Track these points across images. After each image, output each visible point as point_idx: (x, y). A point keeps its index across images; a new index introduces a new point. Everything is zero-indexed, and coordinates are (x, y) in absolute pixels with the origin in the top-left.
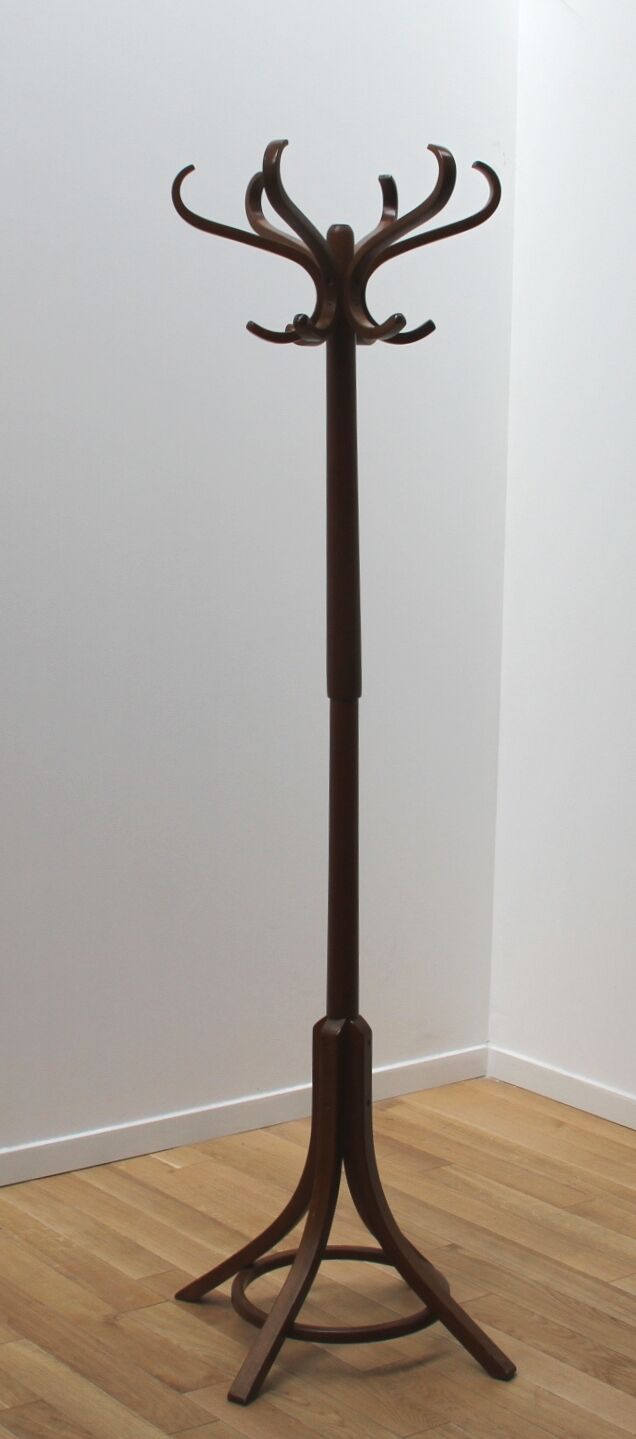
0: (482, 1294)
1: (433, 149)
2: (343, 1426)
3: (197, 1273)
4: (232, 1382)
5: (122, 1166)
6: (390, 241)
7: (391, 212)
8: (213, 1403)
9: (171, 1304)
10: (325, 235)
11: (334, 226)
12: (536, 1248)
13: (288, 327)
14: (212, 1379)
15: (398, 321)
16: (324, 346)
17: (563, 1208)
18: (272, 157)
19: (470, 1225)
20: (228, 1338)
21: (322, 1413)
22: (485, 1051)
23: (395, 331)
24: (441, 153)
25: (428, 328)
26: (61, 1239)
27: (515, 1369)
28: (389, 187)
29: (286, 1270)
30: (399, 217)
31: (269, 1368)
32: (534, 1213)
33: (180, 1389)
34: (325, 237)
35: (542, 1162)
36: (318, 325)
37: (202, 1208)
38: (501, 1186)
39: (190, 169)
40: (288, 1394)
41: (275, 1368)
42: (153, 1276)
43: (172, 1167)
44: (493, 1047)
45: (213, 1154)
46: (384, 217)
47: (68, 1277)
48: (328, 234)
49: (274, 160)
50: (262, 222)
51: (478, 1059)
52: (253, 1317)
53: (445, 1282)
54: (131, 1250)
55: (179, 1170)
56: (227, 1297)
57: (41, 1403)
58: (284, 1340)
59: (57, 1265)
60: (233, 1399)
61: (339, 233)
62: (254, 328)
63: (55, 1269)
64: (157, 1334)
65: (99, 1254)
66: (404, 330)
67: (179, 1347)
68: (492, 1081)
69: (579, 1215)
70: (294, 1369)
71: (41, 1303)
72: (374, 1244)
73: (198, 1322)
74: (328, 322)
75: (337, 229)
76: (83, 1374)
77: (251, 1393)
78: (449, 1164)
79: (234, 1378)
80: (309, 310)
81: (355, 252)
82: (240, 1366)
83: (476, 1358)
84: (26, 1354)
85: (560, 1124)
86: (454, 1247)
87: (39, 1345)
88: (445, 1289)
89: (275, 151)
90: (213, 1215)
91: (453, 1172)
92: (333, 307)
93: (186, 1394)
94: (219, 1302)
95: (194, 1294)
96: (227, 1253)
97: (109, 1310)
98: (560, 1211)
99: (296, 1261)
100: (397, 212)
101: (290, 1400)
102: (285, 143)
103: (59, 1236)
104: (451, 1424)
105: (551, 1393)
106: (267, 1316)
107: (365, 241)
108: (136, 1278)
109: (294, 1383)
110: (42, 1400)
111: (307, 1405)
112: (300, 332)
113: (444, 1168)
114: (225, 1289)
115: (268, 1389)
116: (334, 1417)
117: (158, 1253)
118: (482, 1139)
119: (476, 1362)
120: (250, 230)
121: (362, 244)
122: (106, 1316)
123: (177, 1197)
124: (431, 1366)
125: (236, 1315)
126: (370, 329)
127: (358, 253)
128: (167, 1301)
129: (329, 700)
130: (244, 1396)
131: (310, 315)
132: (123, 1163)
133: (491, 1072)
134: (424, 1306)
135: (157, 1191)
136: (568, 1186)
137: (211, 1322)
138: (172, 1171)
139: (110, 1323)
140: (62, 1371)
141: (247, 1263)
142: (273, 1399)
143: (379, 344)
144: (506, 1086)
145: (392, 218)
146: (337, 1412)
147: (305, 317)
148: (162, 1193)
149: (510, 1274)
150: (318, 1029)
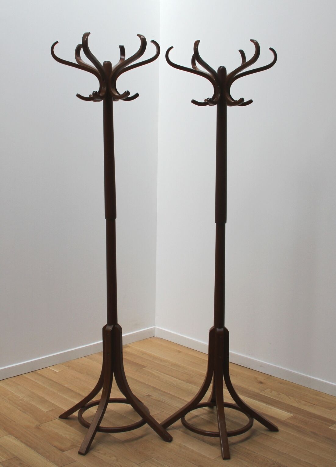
0: (160, 412)
1: (139, 35)
2: (117, 461)
3: (66, 409)
4: (79, 447)
5: (39, 372)
6: (124, 66)
7: (123, 57)
8: (73, 455)
9: (58, 420)
10: (102, 64)
11: (105, 62)
12: (176, 395)
13: (90, 95)
14: (73, 446)
15: (127, 93)
16: (102, 102)
17: (183, 381)
18: (85, 38)
19: (154, 388)
20: (77, 431)
21: (110, 457)
22: (155, 328)
23: (126, 97)
24: (142, 37)
25: (137, 95)
26: (20, 398)
27: (172, 438)
28: (122, 49)
29: (96, 407)
30: (126, 59)
31: (92, 441)
32: (174, 383)
33: (62, 450)
34: (102, 65)
35: (174, 365)
36: (100, 95)
37: (66, 386)
38: (162, 374)
39: (57, 42)
40: (98, 450)
41: (94, 441)
42: (52, 410)
43: (55, 371)
44: (157, 327)
45: (68, 366)
46: (121, 59)
47: (23, 412)
48: (103, 64)
49: (86, 39)
50: (80, 61)
51: (152, 331)
52: (85, 425)
53: (148, 409)
54: (43, 401)
55: (58, 372)
56: (76, 416)
57: (16, 458)
58: (96, 433)
59: (19, 408)
60: (80, 453)
61: (107, 64)
62: (79, 96)
63: (19, 409)
64: (54, 431)
65: (33, 403)
66: (130, 96)
67: (61, 435)
68: (157, 338)
69: (189, 383)
70: (100, 442)
71: (14, 421)
72: (124, 397)
73: (68, 426)
74: (104, 94)
75: (106, 63)
76: (30, 447)
77: (86, 451)
78: (145, 367)
79: (80, 446)
80: (97, 90)
81: (112, 70)
82: (82, 441)
83: (159, 434)
84: (10, 440)
85: (180, 352)
86: (149, 396)
87: (15, 437)
88: (148, 411)
89: (86, 36)
90: (70, 388)
91: (147, 369)
92: (105, 89)
93: (65, 452)
94: (73, 419)
95: (65, 416)
96: (76, 402)
97: (37, 423)
98: (182, 382)
99: (100, 403)
100: (125, 57)
101: (99, 453)
102: (89, 33)
103: (19, 397)
104: (153, 458)
105: (185, 446)
106: (90, 424)
107: (116, 67)
108: (46, 411)
109: (100, 447)
110: (16, 457)
111: (105, 454)
112: (95, 97)
113: (143, 368)
114: (76, 414)
115: (91, 449)
116: (114, 458)
117: (52, 402)
118: (155, 358)
119: (159, 436)
120: (76, 63)
121: (115, 68)
122: (37, 425)
123: (58, 382)
124: (145, 438)
125: (79, 423)
126: (118, 96)
127: (113, 71)
128: (56, 419)
129: (106, 219)
130: (83, 452)
131: (98, 91)
132: (39, 370)
133: (156, 335)
134: (142, 419)
135: (51, 380)
136: (184, 373)
137: (71, 426)
138: (56, 373)
139: (38, 428)
140: (22, 445)
141: (83, 405)
142: (93, 453)
143: (120, 101)
144: (161, 339)
145: (124, 59)
146: (115, 456)
147: (96, 92)
148: (52, 381)
149: (167, 404)
150: (104, 328)
